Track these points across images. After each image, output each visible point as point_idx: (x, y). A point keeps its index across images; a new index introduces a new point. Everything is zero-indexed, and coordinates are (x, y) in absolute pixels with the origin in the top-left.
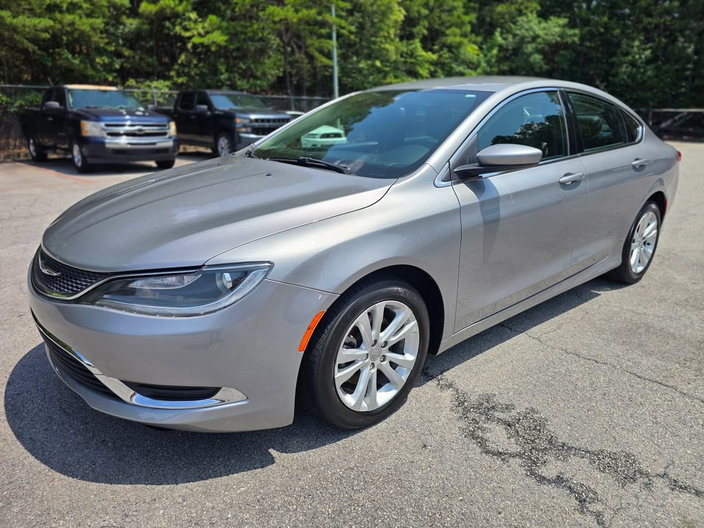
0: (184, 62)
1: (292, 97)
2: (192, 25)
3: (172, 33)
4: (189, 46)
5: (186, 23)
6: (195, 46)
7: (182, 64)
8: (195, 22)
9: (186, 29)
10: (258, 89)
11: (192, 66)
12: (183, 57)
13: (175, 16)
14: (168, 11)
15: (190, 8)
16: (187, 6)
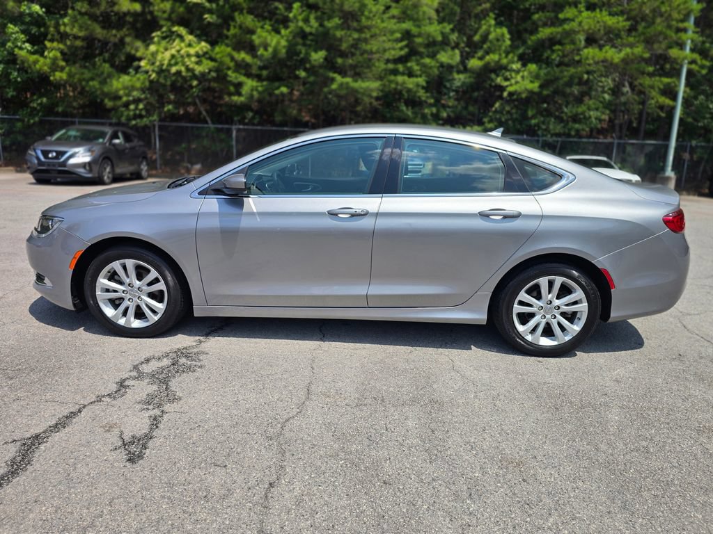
0: (498, 109)
1: (616, 141)
2: (513, 75)
3: (493, 84)
4: (505, 94)
5: (507, 74)
6: (511, 94)
7: (496, 111)
8: (518, 72)
9: (506, 79)
10: (573, 133)
11: (505, 113)
12: (497, 105)
13: (499, 69)
14: (493, 64)
15: (516, 59)
16: (513, 58)
